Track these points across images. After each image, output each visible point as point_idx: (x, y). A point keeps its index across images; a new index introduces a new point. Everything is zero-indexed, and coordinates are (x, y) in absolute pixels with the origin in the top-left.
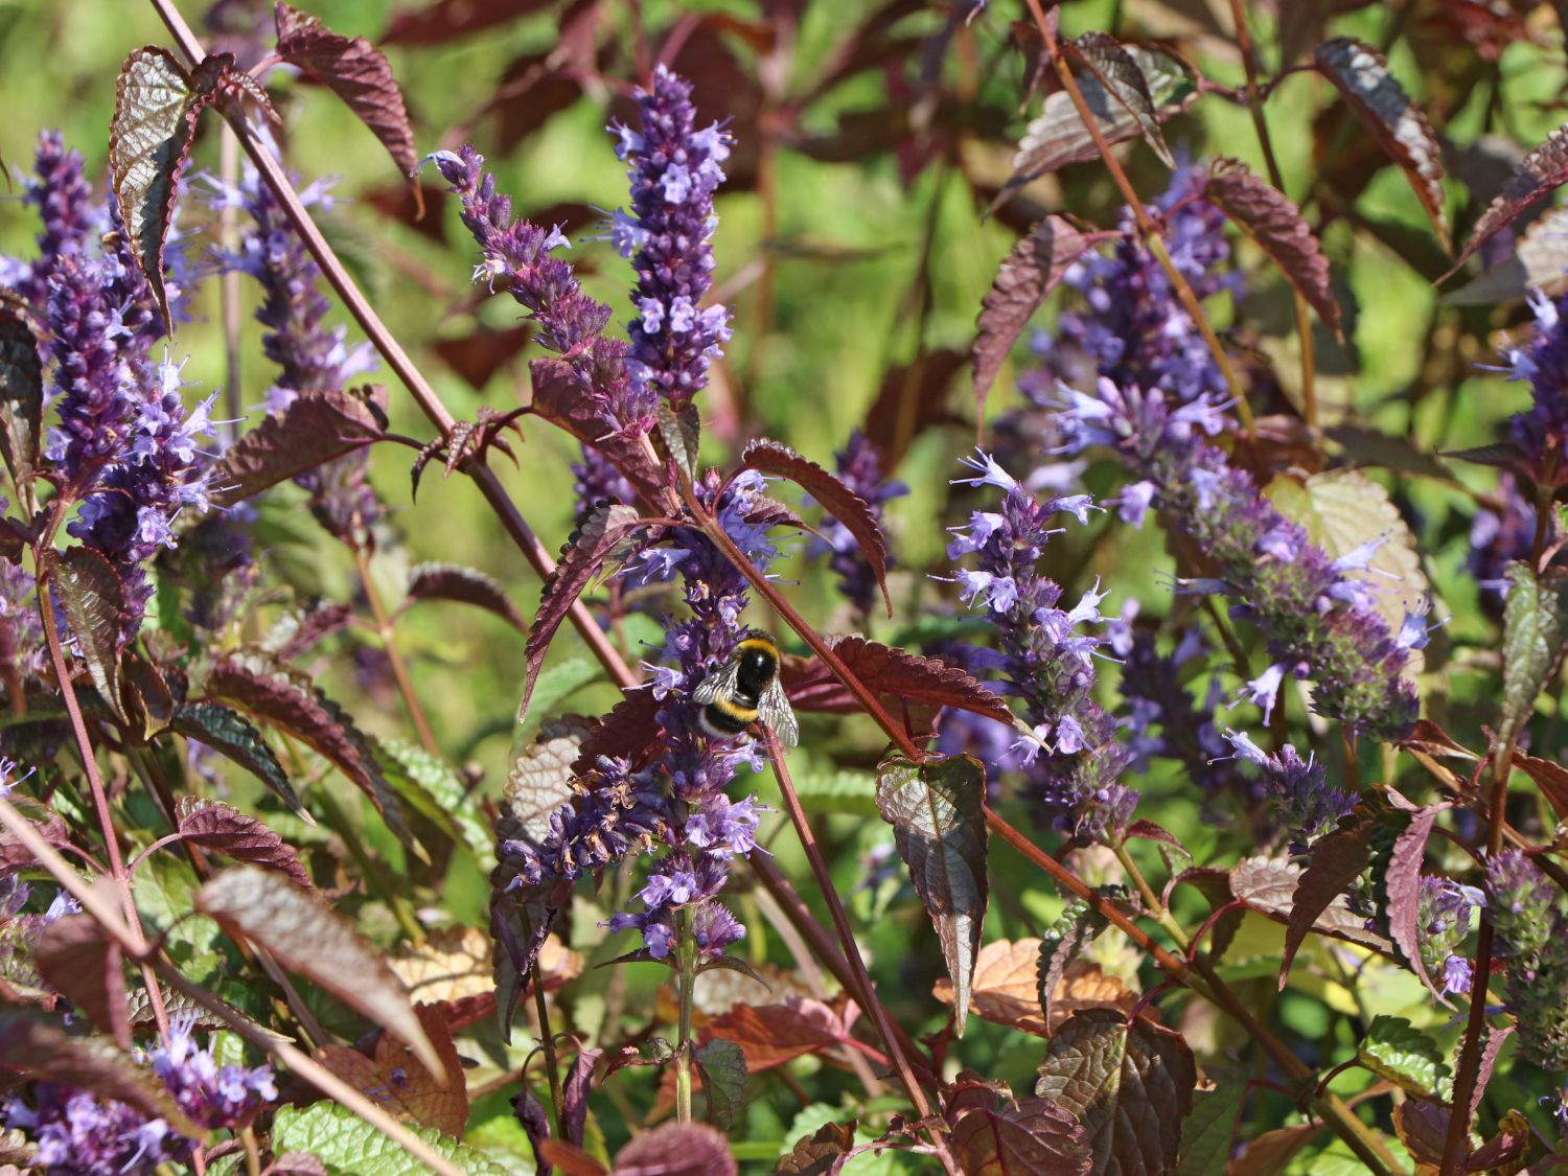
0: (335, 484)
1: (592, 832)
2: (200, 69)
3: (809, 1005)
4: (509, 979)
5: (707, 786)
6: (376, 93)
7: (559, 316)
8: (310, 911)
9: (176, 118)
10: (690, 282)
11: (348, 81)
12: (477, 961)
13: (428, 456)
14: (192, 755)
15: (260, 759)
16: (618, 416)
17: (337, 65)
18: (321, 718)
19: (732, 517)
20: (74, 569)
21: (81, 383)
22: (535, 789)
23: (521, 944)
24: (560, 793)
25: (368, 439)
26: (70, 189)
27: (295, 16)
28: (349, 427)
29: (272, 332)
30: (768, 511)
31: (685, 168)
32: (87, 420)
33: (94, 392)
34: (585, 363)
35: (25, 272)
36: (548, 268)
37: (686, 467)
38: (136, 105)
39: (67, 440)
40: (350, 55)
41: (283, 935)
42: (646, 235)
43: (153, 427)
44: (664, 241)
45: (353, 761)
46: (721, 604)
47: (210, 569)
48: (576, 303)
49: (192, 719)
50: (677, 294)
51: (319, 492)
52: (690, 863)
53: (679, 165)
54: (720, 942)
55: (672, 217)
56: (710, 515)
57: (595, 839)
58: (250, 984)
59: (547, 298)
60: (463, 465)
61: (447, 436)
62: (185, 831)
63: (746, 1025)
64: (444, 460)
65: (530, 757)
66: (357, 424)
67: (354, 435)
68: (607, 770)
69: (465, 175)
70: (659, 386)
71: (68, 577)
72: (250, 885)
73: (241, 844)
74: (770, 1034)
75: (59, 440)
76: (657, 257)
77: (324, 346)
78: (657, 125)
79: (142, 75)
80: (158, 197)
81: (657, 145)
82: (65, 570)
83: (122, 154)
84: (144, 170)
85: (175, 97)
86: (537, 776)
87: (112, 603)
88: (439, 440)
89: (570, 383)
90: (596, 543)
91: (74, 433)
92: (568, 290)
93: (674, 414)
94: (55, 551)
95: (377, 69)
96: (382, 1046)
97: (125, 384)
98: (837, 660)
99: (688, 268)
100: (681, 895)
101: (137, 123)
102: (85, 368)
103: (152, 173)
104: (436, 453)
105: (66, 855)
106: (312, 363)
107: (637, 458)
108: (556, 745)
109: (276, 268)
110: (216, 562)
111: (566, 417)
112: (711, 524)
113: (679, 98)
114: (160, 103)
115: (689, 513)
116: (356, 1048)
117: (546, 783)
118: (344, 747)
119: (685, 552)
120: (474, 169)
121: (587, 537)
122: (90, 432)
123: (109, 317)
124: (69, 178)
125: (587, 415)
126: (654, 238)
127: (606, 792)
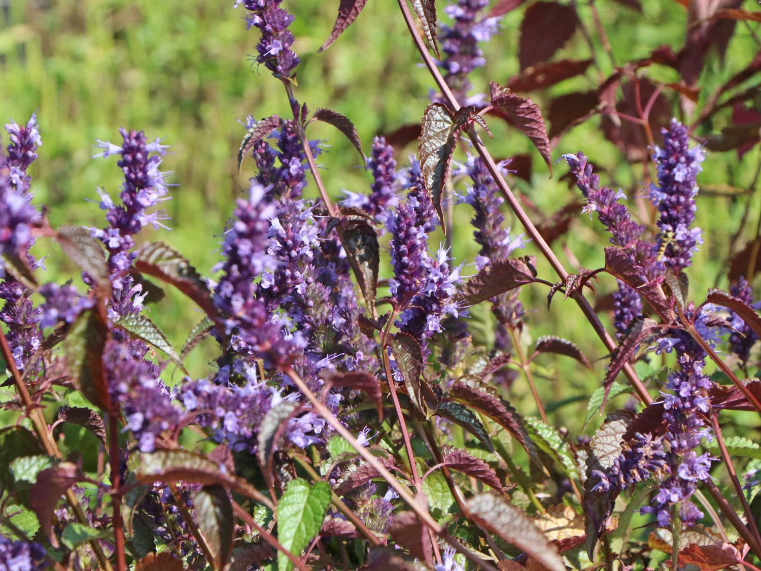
0: (505, 300)
1: (634, 468)
2: (457, 113)
3: (725, 546)
4: (592, 532)
5: (687, 448)
6: (533, 123)
7: (621, 230)
8: (516, 514)
9: (447, 135)
10: (685, 217)
11: (522, 117)
12: (570, 521)
13: (556, 289)
14: (438, 421)
15: (476, 429)
16: (647, 276)
17: (517, 110)
18: (502, 409)
19: (700, 324)
20: (400, 342)
21: (405, 259)
22: (604, 444)
23: (598, 516)
24: (615, 446)
25: (527, 281)
26: (387, 163)
27: (498, 88)
28: (519, 275)
29: (478, 230)
30: (715, 321)
31: (685, 165)
32: (407, 276)
33: (411, 263)
34: (632, 252)
35: (366, 200)
36: (616, 208)
37: (682, 302)
38: (430, 129)
39: (398, 285)
40: (524, 106)
41: (503, 525)
42: (665, 196)
43: (436, 279)
44: (673, 198)
45: (515, 429)
46: (695, 365)
47: (451, 338)
48: (629, 224)
49: (446, 410)
50: (679, 222)
51: (496, 303)
52: (679, 483)
53: (682, 164)
54: (692, 520)
55: (677, 187)
56: (691, 324)
57: (635, 471)
58: (469, 530)
59: (615, 221)
60: (571, 295)
61: (565, 281)
62: (446, 462)
63: (696, 554)
64: (564, 292)
65: (602, 429)
66: (523, 274)
67: (521, 279)
68: (641, 439)
69: (579, 165)
70: (668, 264)
71: (397, 347)
72: (487, 502)
73: (471, 469)
74: (707, 558)
75: (395, 284)
76: (670, 205)
77: (501, 237)
78: (671, 145)
79: (432, 116)
80: (440, 171)
81: (672, 155)
82: (395, 343)
83: (424, 152)
84: (433, 159)
85: (447, 125)
86: (605, 438)
87: (417, 359)
88: (560, 282)
89: (624, 258)
90: (637, 336)
91: (401, 281)
92: (625, 218)
93: (676, 277)
94: (392, 335)
95: (535, 112)
96: (529, 561)
97: (424, 259)
98: (748, 391)
99: (684, 211)
100: (674, 498)
101: (430, 138)
102: (407, 252)
103: (437, 160)
104: (558, 288)
105: (393, 472)
106: (496, 244)
107: (656, 294)
108: (613, 424)
109: (481, 201)
110: (453, 335)
111: (622, 274)
112: (691, 328)
113: (683, 133)
114: (440, 128)
115: (681, 323)
116: (517, 560)
117: (609, 442)
118: (512, 422)
119: (678, 340)
120: (583, 162)
121: (634, 333)
122: (408, 281)
123: (418, 229)
124: (386, 158)
125: (631, 274)
126: (669, 197)
127: (640, 450)
